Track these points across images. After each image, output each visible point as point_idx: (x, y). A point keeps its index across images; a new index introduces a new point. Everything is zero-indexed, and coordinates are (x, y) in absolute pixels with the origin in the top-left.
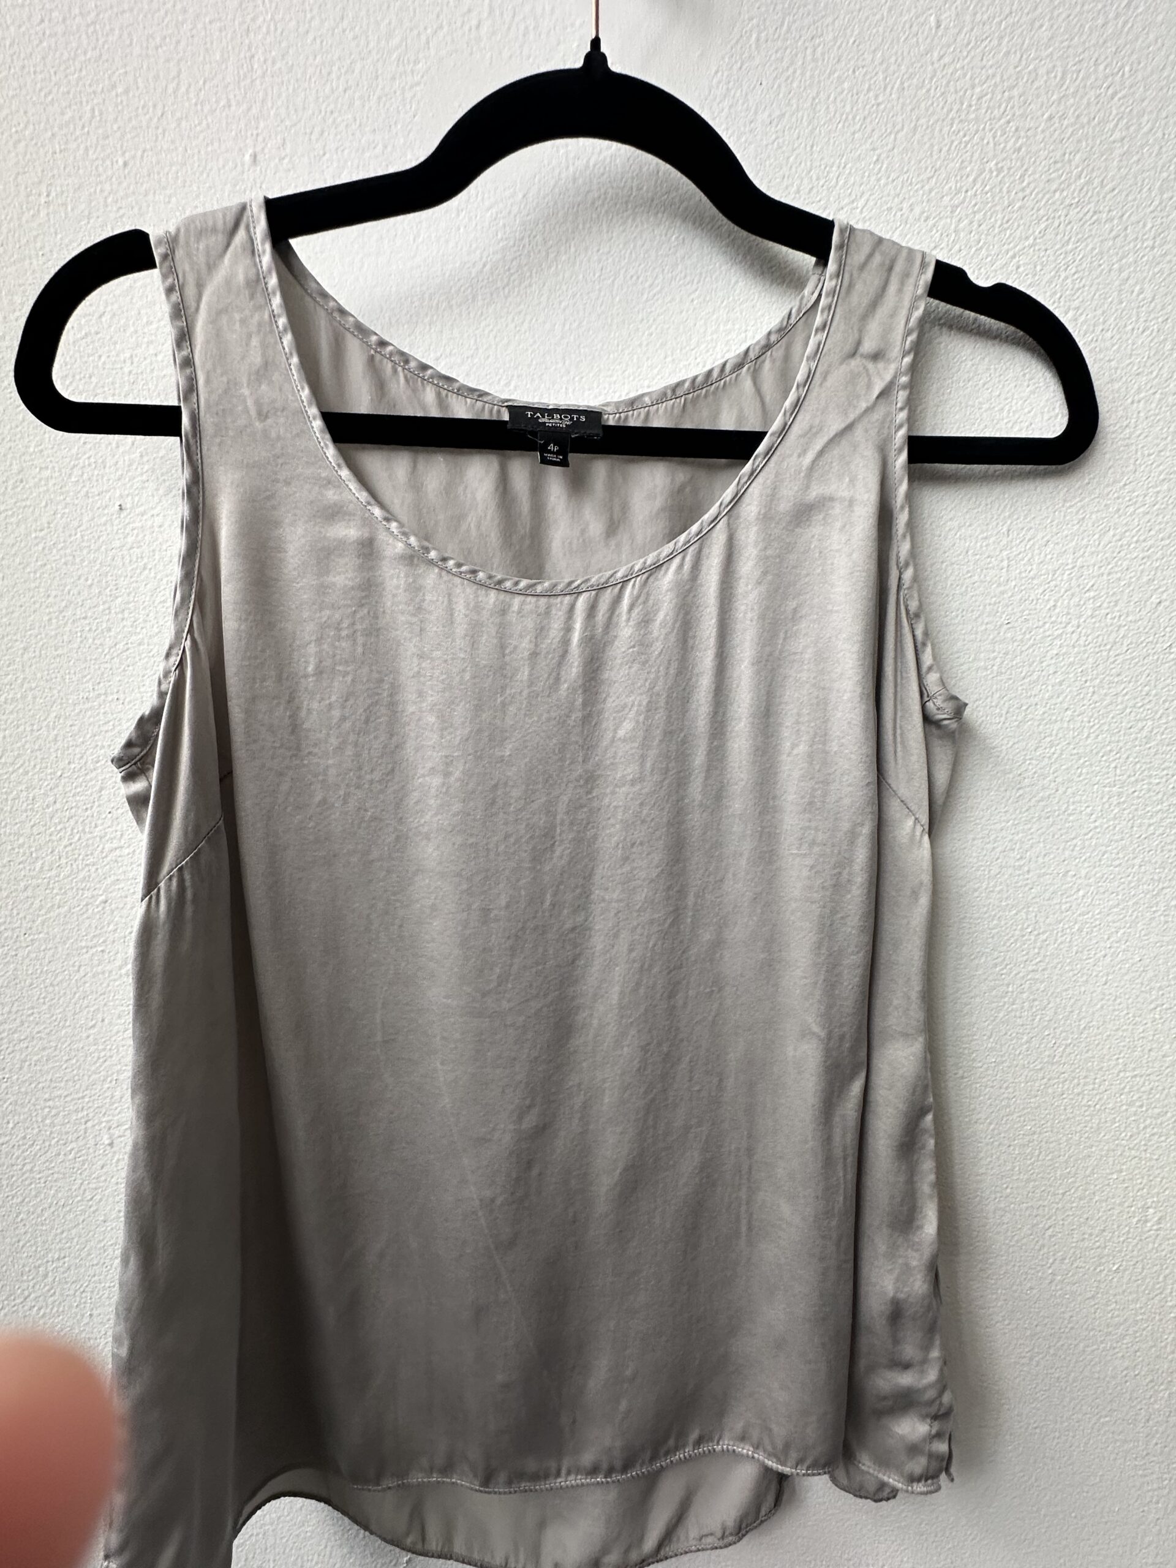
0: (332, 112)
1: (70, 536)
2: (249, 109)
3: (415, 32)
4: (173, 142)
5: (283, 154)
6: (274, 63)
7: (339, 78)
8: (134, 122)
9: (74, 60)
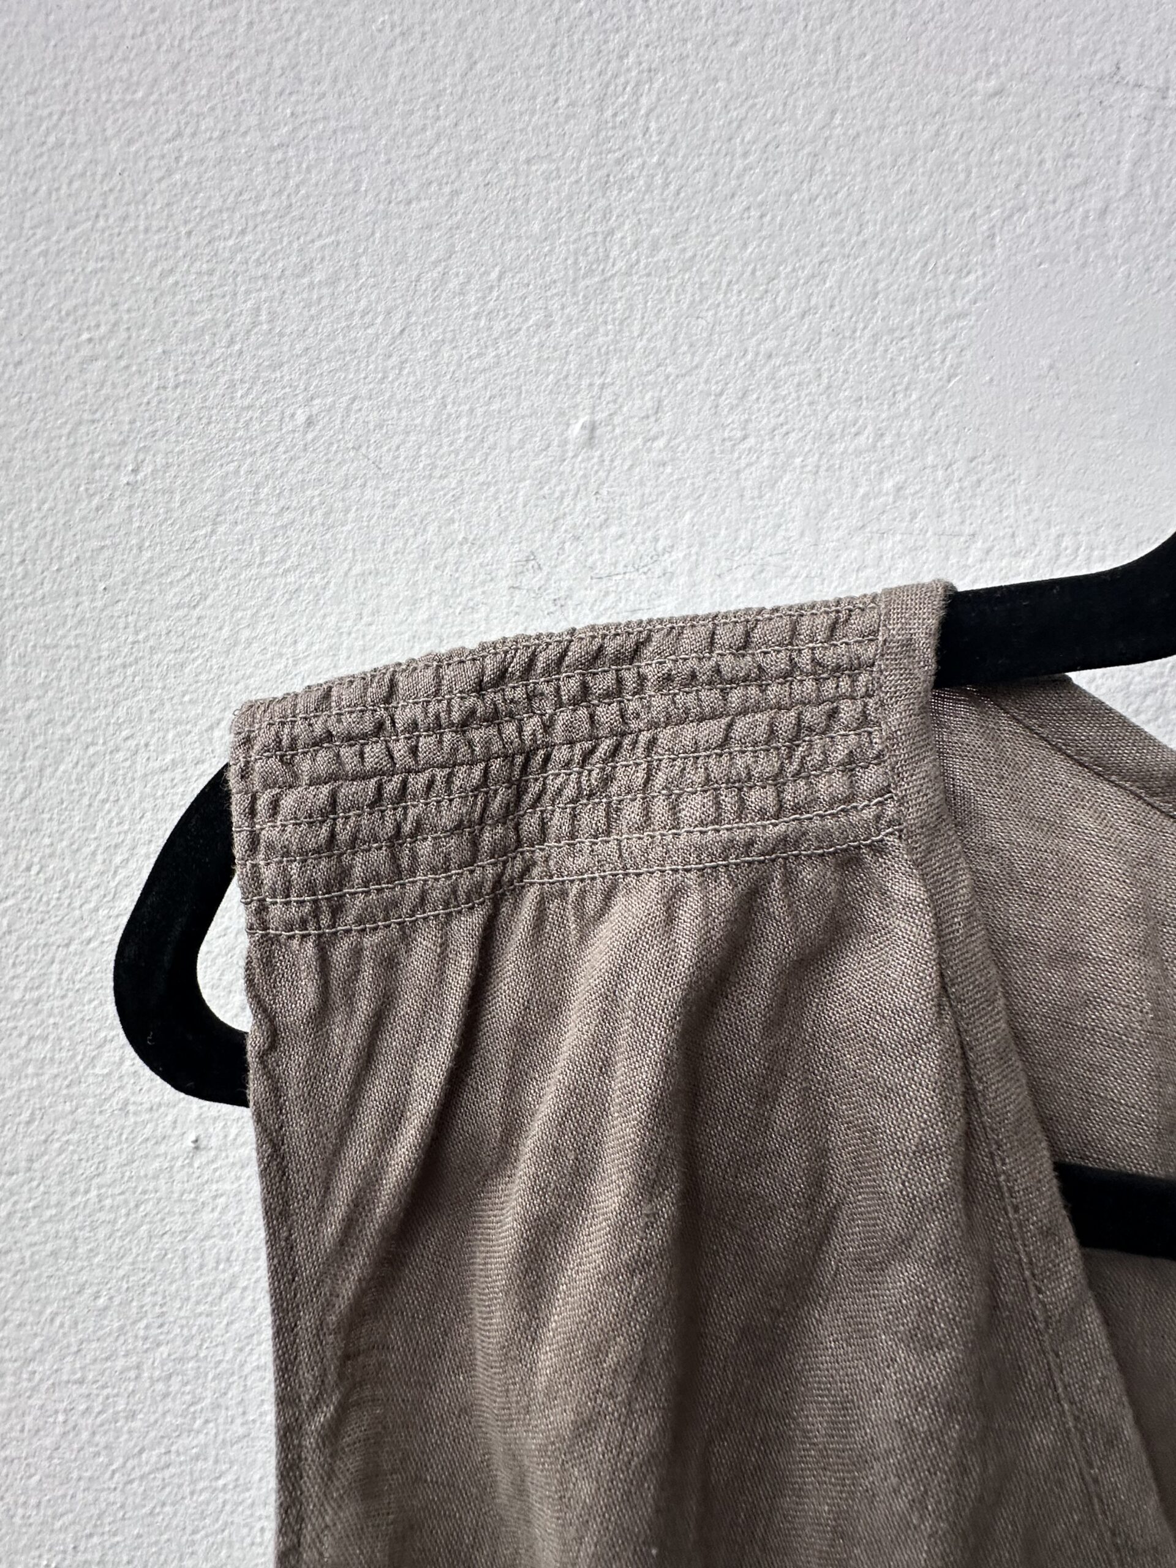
0: (770, 356)
1: (74, 1194)
2: (590, 335)
3: (967, 213)
4: (418, 386)
5: (655, 430)
6: (655, 247)
7: (791, 290)
8: (340, 341)
9: (233, 210)
